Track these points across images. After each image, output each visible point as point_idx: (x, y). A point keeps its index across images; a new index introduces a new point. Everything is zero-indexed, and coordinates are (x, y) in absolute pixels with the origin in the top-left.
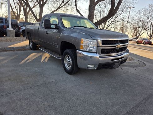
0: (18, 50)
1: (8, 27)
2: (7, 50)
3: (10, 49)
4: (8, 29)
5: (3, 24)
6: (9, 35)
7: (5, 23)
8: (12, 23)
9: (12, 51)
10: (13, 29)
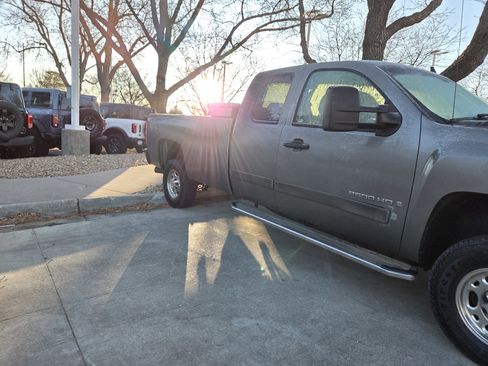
0: (126, 210)
1: (68, 120)
2: (88, 212)
3: (96, 207)
4: (67, 127)
5: (48, 112)
6: (72, 148)
7: (55, 107)
8: (80, 107)
9: (105, 212)
10: (83, 128)
